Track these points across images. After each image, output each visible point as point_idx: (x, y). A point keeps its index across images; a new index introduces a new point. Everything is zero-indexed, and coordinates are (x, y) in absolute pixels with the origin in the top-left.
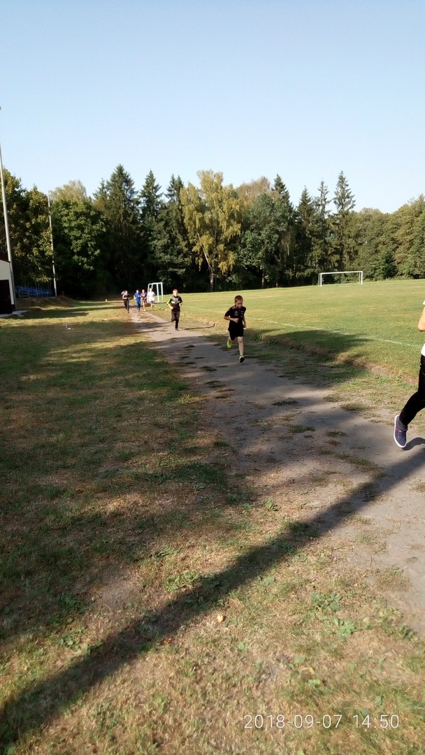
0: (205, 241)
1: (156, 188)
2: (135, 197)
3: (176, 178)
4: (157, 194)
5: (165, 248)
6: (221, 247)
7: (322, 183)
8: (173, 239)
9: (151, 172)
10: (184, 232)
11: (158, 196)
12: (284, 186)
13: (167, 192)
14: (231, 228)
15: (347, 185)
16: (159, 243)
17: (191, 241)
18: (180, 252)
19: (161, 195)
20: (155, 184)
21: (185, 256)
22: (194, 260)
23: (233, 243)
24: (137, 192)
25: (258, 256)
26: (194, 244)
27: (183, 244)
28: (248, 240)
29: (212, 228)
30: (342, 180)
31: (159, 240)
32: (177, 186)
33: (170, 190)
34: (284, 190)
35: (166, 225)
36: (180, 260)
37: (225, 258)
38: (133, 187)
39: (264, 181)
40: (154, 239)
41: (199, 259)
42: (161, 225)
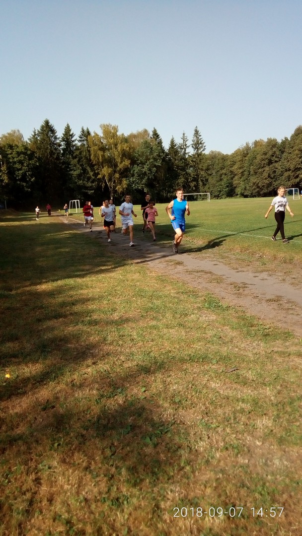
0: (105, 171)
1: (72, 136)
2: (58, 141)
3: (85, 129)
4: (73, 139)
5: (79, 176)
6: (117, 175)
7: (184, 134)
8: (84, 170)
9: (68, 124)
10: (92, 166)
11: (73, 141)
12: (159, 135)
13: (79, 139)
14: (124, 163)
15: (200, 136)
16: (75, 173)
17: (96, 171)
18: (89, 178)
19: (75, 140)
20: (71, 133)
21: (93, 182)
22: (98, 184)
23: (125, 173)
24: (59, 138)
25: (142, 183)
26: (98, 174)
27: (91, 174)
28: (136, 171)
29: (111, 162)
30: (197, 132)
31: (75, 171)
32: (86, 134)
33: (80, 137)
34: (159, 138)
35: (79, 161)
36: (90, 184)
38: (56, 134)
39: (146, 131)
40: (71, 170)
41: (102, 184)
42: (76, 160)
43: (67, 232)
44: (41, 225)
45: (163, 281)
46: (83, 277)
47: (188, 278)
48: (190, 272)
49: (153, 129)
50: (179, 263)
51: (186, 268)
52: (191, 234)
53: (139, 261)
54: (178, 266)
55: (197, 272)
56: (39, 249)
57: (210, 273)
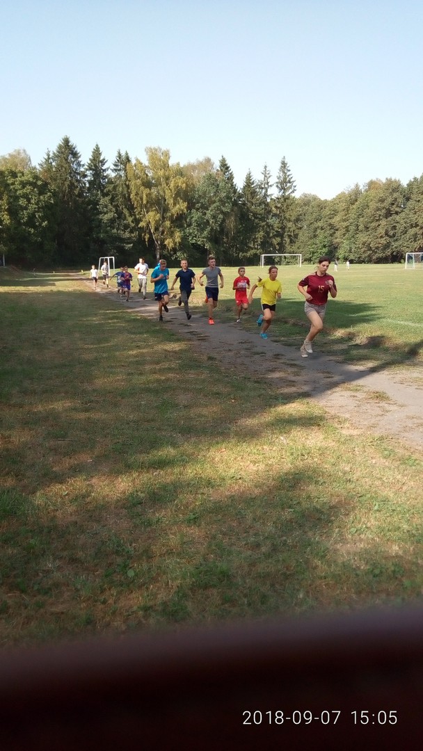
1: (103, 162)
2: (82, 169)
3: (123, 153)
6: (168, 223)
7: (266, 167)
9: (97, 145)
10: (131, 208)
11: (104, 170)
12: (228, 167)
13: (113, 167)
14: (178, 206)
15: (289, 171)
16: (106, 218)
17: (137, 217)
18: (126, 227)
19: (108, 169)
20: (101, 158)
21: (131, 232)
22: (140, 235)
23: (179, 221)
24: (83, 165)
25: (203, 235)
26: (140, 220)
27: (130, 219)
28: (194, 219)
29: (159, 204)
30: (284, 165)
31: (105, 214)
32: (123, 161)
33: (116, 165)
34: (229, 171)
35: (112, 200)
36: (127, 235)
37: (172, 234)
38: (80, 159)
39: (208, 160)
41: (145, 235)
42: (107, 199)
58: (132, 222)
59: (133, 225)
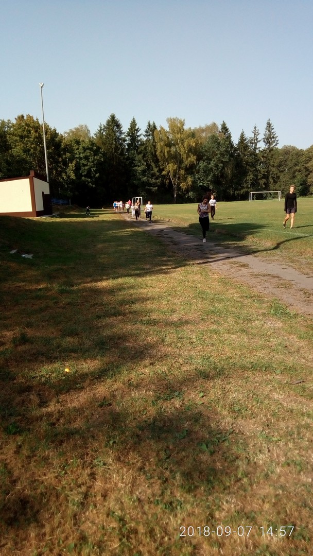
0: (171, 167)
1: (137, 130)
2: (123, 136)
3: (151, 123)
4: (138, 134)
5: (144, 172)
6: (182, 172)
7: (255, 127)
8: (149, 166)
9: (134, 119)
10: (157, 161)
11: (138, 136)
12: (228, 129)
13: (144, 133)
14: (189, 159)
15: (273, 129)
16: (140, 169)
17: (161, 167)
18: (153, 175)
19: (141, 135)
20: (137, 128)
21: (157, 178)
22: (162, 181)
23: (190, 170)
24: (124, 133)
25: (208, 179)
26: (163, 170)
27: (156, 170)
28: (201, 167)
29: (177, 158)
30: (269, 125)
31: (139, 166)
32: (152, 129)
33: (147, 132)
34: (228, 132)
35: (144, 156)
36: (154, 181)
37: (185, 179)
38: (122, 129)
39: (214, 125)
40: (136, 166)
41: (166, 180)
42: (141, 156)
43: (129, 230)
44: (103, 221)
45: (225, 283)
46: (143, 276)
47: (253, 281)
48: (256, 276)
49: (222, 123)
50: (244, 266)
51: (251, 271)
52: (258, 235)
53: (201, 261)
54: (243, 269)
55: (264, 276)
56: (100, 246)
57: (278, 277)
58: (157, 171)
59: (158, 174)
